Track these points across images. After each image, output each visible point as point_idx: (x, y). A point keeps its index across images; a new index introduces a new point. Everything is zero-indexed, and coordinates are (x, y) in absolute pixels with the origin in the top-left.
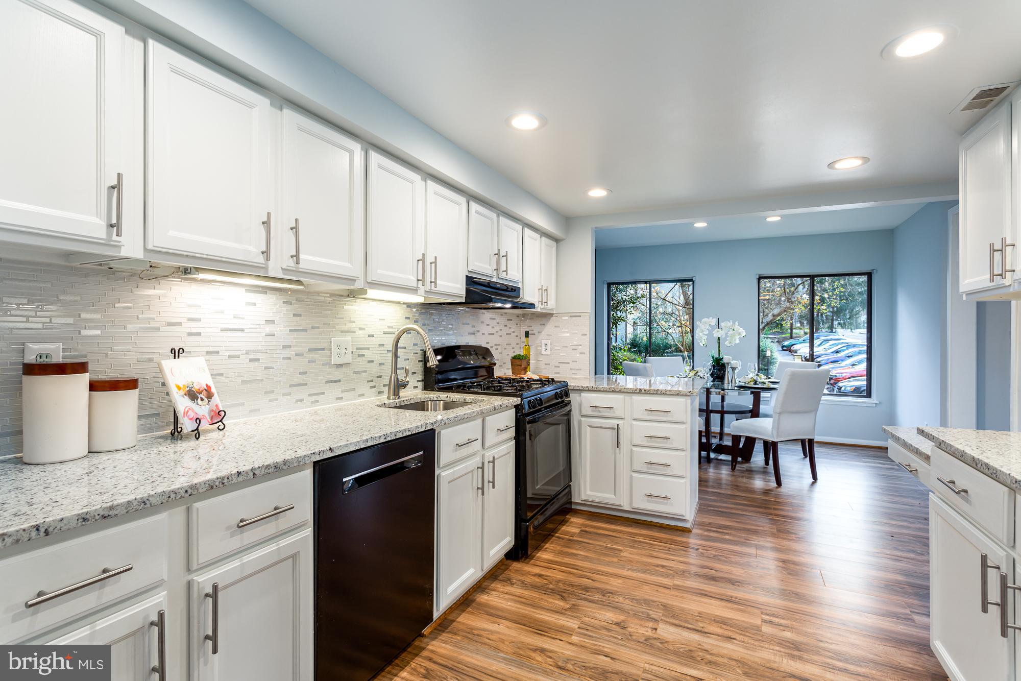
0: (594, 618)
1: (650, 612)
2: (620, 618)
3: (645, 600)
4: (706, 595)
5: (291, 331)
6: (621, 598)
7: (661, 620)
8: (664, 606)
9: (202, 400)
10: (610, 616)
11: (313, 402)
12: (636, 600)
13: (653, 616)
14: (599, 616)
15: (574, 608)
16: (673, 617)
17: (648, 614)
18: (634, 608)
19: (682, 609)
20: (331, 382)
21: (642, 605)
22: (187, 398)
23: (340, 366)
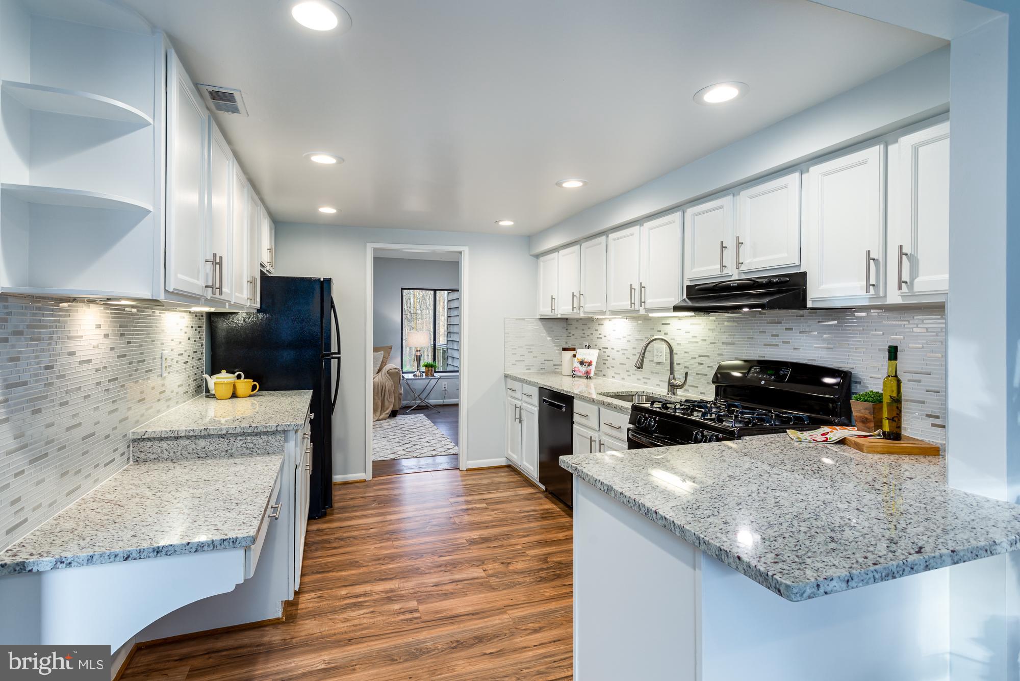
0: (526, 560)
1: (498, 580)
2: (511, 568)
3: (512, 587)
4: (473, 614)
5: (637, 340)
6: (528, 580)
7: (487, 578)
8: (494, 589)
9: (585, 365)
10: (519, 565)
11: (645, 383)
12: (517, 584)
13: (494, 578)
14: (524, 563)
15: (545, 560)
16: (481, 584)
17: (498, 578)
18: (512, 578)
19: (480, 592)
20: (653, 373)
21: (509, 582)
22: (579, 363)
23: (659, 363)
